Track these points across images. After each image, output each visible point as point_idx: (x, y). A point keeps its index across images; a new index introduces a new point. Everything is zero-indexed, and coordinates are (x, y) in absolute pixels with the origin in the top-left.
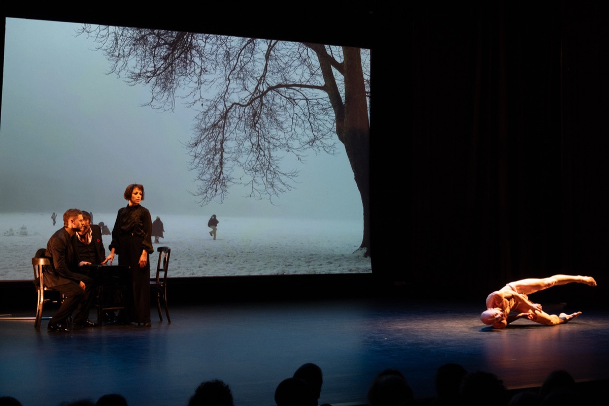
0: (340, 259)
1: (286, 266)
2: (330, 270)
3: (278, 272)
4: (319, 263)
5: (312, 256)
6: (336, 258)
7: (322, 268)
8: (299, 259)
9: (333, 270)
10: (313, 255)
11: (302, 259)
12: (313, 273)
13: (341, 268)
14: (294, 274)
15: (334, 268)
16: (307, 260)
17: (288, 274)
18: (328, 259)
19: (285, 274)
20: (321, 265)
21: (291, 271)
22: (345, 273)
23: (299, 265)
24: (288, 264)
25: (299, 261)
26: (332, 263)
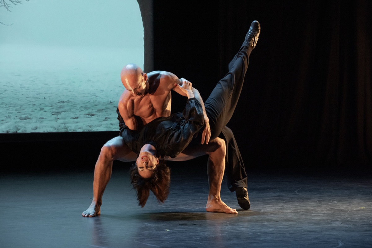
0: (107, 108)
1: (21, 119)
2: (90, 127)
3: (8, 129)
4: (73, 115)
5: (62, 104)
6: (99, 107)
7: (77, 122)
8: (42, 109)
9: (96, 126)
10: (63, 102)
11: (47, 109)
12: (63, 130)
13: (108, 122)
14: (33, 131)
15: (97, 123)
16: (54, 110)
17: (24, 132)
18: (87, 108)
19: (19, 132)
20: (77, 118)
21: (28, 128)
22: (114, 130)
23: (42, 118)
24: (24, 116)
25: (42, 111)
26: (93, 115)
